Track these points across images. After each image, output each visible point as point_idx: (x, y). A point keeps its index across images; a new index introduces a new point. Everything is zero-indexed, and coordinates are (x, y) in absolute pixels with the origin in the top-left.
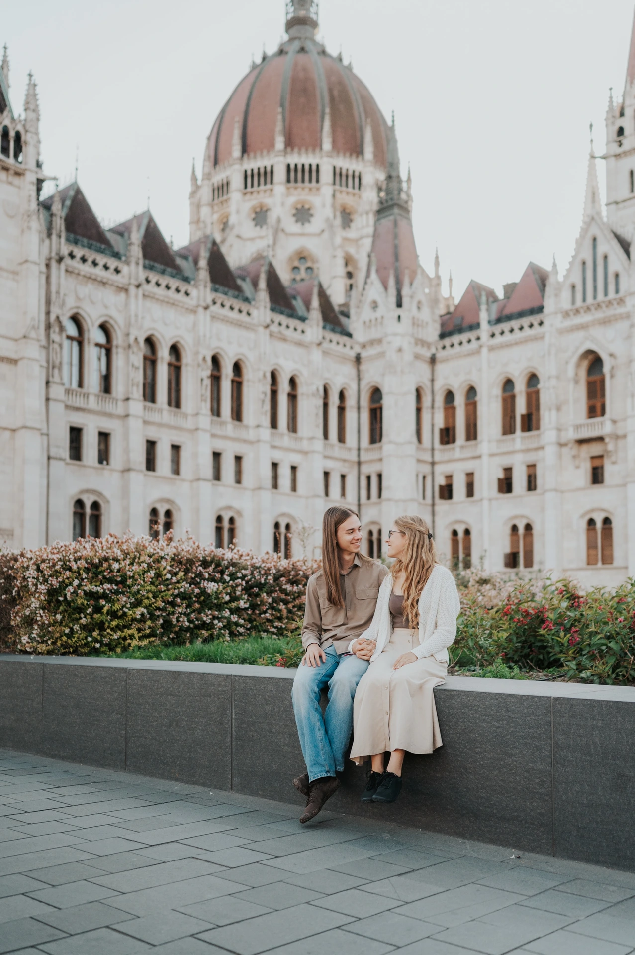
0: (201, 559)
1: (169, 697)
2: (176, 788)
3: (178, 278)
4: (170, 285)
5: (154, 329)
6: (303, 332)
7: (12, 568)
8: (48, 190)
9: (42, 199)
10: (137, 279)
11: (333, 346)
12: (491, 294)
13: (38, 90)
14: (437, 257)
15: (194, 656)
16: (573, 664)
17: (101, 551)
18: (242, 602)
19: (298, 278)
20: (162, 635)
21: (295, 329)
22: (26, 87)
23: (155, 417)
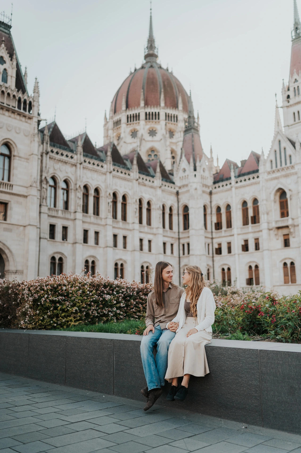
0: (103, 284)
1: (85, 350)
2: (88, 393)
3: (98, 160)
4: (95, 163)
5: (87, 182)
6: (153, 182)
7: (17, 290)
8: (43, 125)
9: (40, 128)
10: (80, 161)
11: (166, 187)
12: (235, 165)
13: (39, 84)
14: (211, 150)
15: (98, 330)
16: (273, 332)
17: (57, 282)
18: (122, 304)
19: (151, 159)
20: (85, 319)
21: (150, 181)
22: (34, 83)
23: (88, 220)
